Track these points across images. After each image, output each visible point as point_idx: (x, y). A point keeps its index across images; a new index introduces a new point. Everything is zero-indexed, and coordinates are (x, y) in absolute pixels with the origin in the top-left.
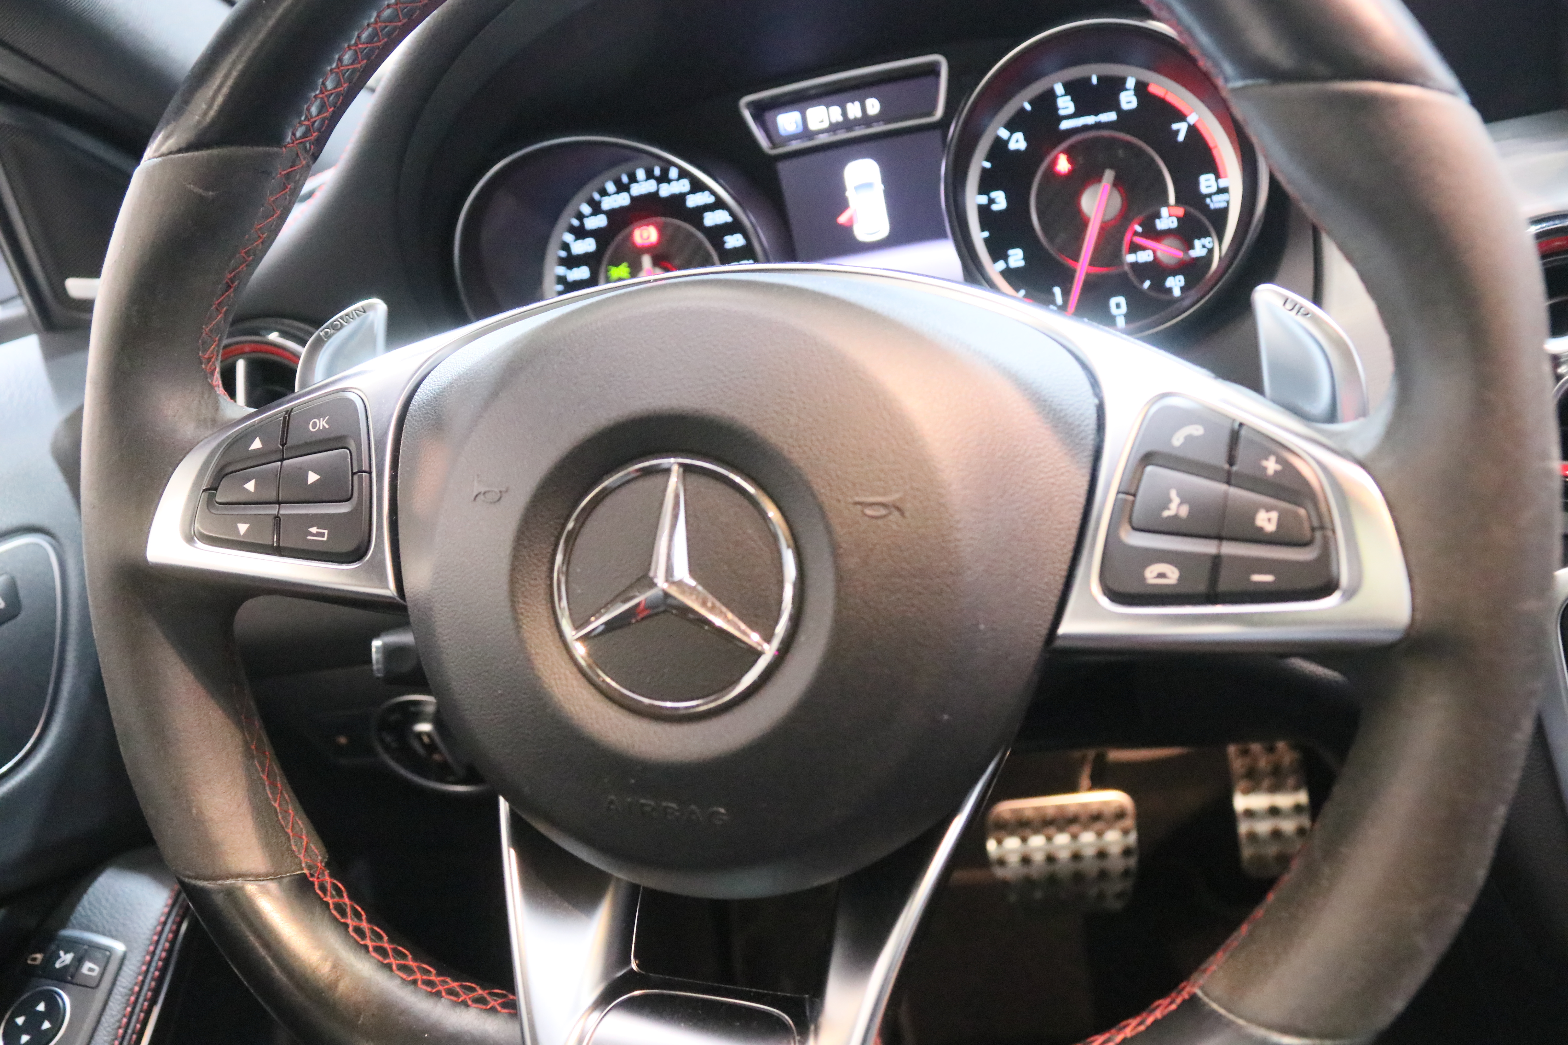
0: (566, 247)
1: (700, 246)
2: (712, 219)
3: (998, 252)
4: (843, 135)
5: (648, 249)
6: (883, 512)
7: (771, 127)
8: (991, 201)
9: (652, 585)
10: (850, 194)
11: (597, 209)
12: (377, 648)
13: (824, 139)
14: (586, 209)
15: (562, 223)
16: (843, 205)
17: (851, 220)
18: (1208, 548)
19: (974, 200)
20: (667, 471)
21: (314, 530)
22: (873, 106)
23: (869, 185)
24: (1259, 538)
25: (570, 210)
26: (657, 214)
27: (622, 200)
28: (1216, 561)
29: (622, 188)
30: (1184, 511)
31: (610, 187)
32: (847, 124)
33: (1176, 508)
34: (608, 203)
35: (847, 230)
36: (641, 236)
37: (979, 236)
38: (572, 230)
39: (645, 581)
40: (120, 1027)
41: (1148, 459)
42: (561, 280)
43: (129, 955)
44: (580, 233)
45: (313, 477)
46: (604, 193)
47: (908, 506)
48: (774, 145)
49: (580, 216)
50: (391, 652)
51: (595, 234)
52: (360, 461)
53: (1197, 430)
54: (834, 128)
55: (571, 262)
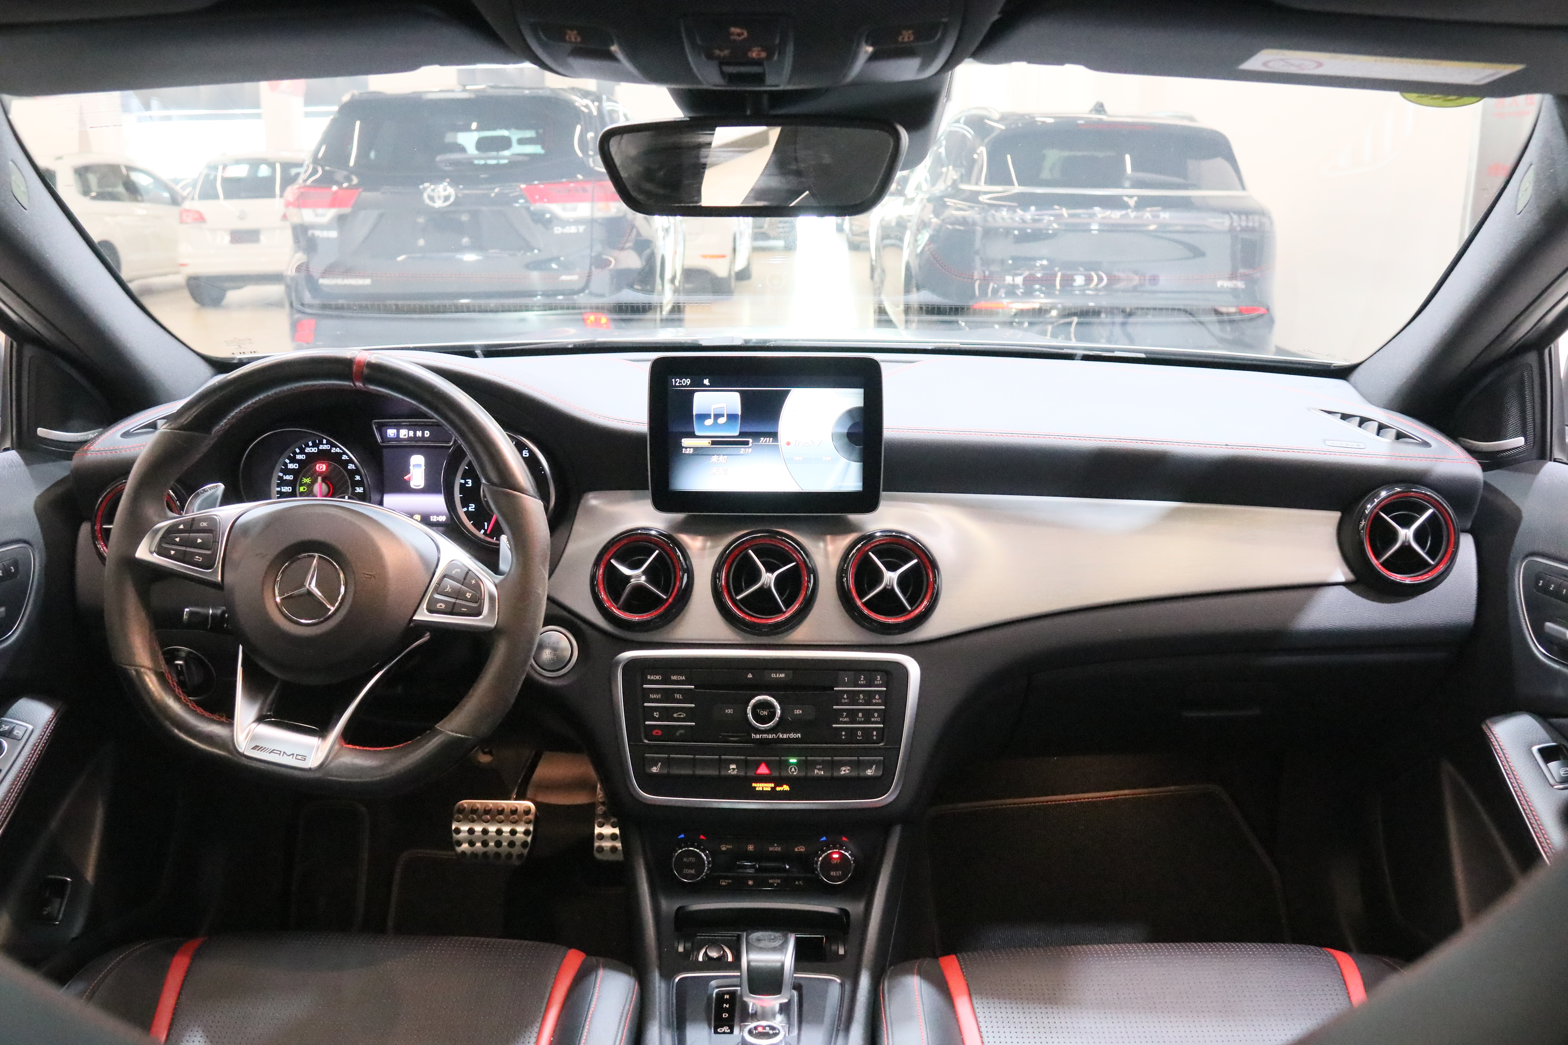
0: (286, 465)
1: (344, 476)
2: (351, 466)
3: (465, 504)
4: (413, 444)
5: (321, 474)
6: (370, 577)
7: (384, 434)
8: (466, 483)
9: (305, 586)
10: (411, 468)
11: (302, 452)
12: (187, 612)
13: (405, 443)
14: (298, 450)
15: (286, 454)
16: (408, 472)
17: (409, 478)
18: (453, 600)
19: (459, 481)
20: (315, 557)
21: (197, 557)
22: (427, 434)
23: (420, 465)
24: (466, 600)
25: (291, 449)
26: (328, 460)
27: (314, 450)
28: (454, 603)
29: (315, 445)
30: (450, 590)
31: (310, 444)
32: (415, 439)
33: (448, 589)
34: (308, 450)
35: (407, 482)
36: (319, 467)
37: (457, 496)
38: (289, 458)
39: (303, 585)
40: (29, 757)
41: (444, 576)
42: (280, 478)
43: (35, 731)
44: (293, 460)
45: (199, 541)
46: (308, 446)
47: (377, 577)
48: (383, 442)
49: (295, 453)
50: (191, 614)
51: (299, 462)
52: (216, 539)
53: (459, 570)
54: (409, 439)
55: (287, 471)
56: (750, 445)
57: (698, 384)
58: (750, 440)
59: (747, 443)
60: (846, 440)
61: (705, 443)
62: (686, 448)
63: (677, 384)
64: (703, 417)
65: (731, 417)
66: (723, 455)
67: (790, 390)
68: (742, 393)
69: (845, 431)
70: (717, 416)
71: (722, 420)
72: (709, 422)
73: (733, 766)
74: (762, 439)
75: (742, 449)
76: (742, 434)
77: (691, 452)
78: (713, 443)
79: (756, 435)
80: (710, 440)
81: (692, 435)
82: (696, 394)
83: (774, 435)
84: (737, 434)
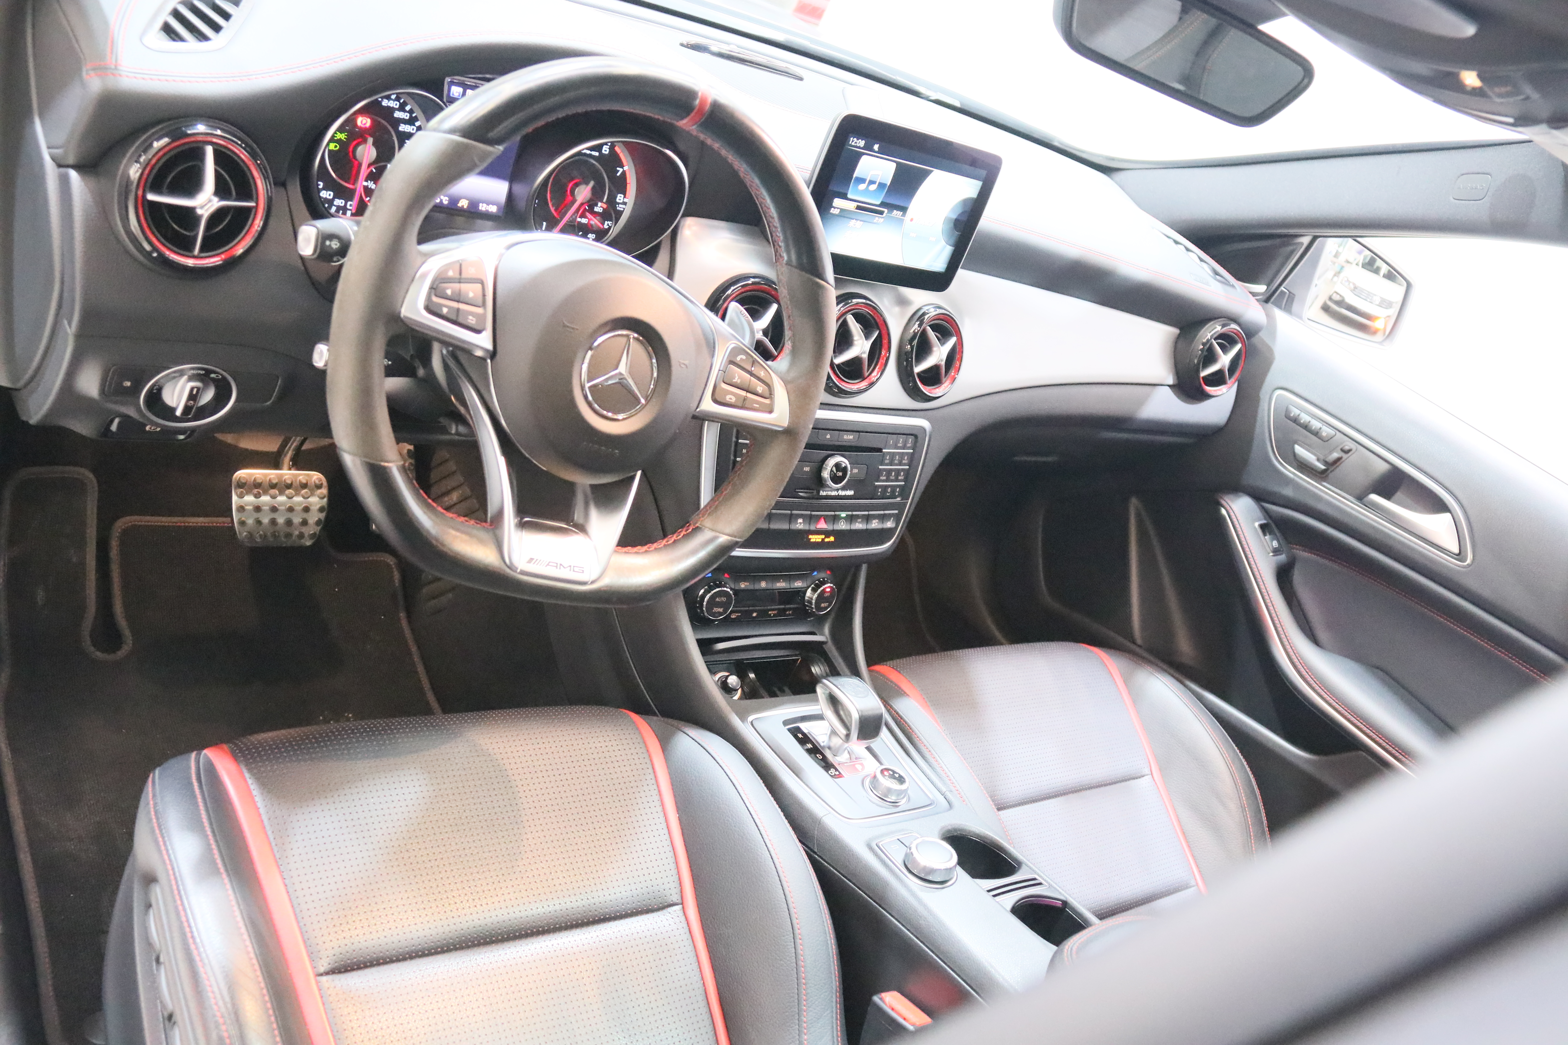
21: (471, 317)
24: (758, 394)
30: (739, 380)
33: (737, 379)
36: (361, 122)
45: (471, 295)
47: (689, 366)
53: (744, 357)
56: (884, 215)
57: (868, 147)
58: (886, 211)
59: (881, 213)
60: (952, 225)
61: (851, 206)
62: (835, 208)
63: (853, 144)
64: (861, 180)
65: (881, 186)
66: (861, 221)
67: (932, 171)
68: (898, 164)
69: (954, 216)
70: (872, 182)
71: (873, 187)
72: (862, 187)
73: (800, 521)
74: (895, 211)
75: (877, 218)
76: (883, 204)
77: (837, 213)
78: (858, 208)
79: (891, 207)
80: (856, 204)
81: (844, 196)
82: (864, 158)
83: (904, 209)
84: (878, 203)
